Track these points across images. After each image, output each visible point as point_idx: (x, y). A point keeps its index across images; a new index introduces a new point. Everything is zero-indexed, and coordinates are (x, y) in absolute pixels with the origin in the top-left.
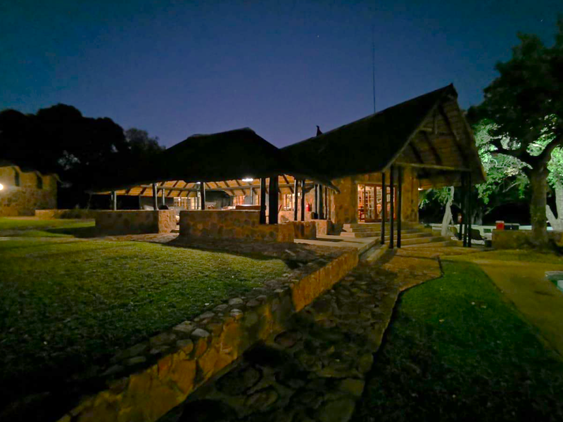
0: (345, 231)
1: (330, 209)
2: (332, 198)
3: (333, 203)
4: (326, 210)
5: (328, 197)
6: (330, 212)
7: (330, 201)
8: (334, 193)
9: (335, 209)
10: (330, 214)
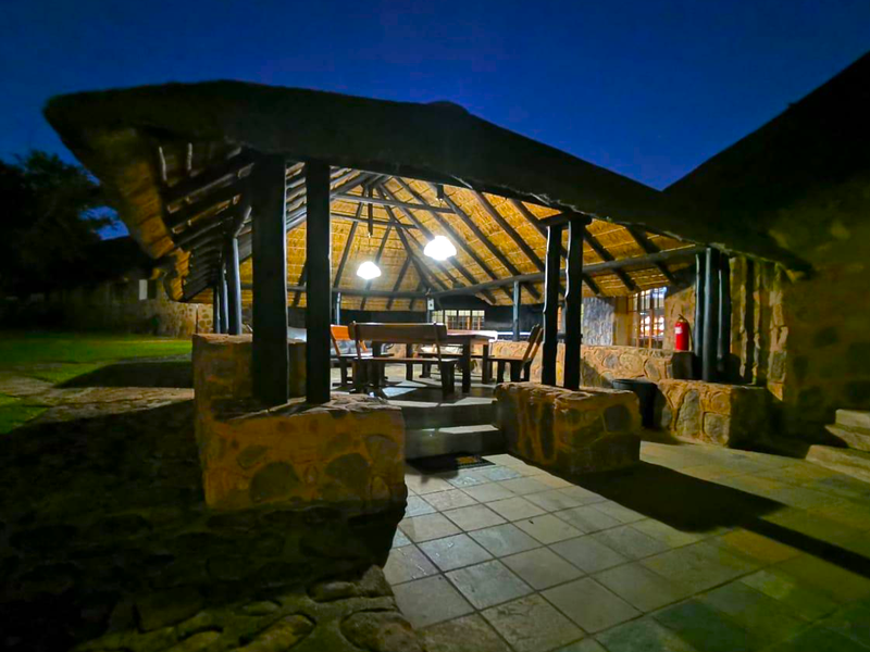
0: (838, 443)
1: (765, 342)
2: (775, 298)
3: (777, 319)
4: (751, 344)
5: (756, 295)
6: (764, 354)
7: (767, 311)
8: (784, 277)
9: (790, 344)
10: (763, 364)
